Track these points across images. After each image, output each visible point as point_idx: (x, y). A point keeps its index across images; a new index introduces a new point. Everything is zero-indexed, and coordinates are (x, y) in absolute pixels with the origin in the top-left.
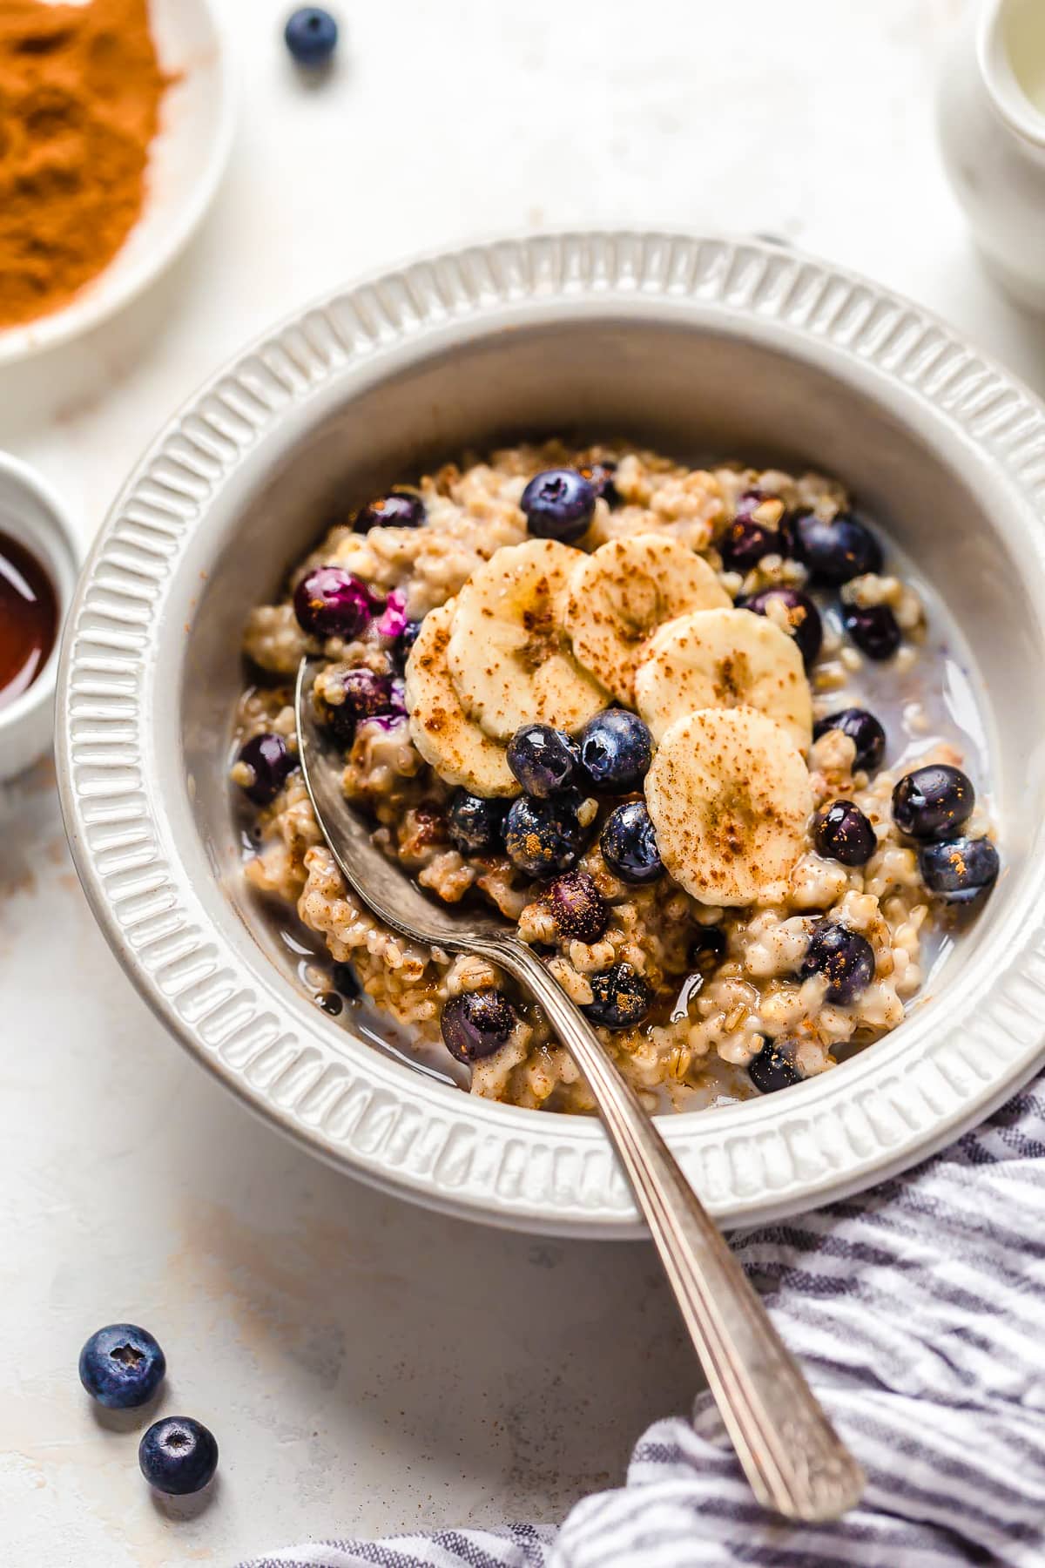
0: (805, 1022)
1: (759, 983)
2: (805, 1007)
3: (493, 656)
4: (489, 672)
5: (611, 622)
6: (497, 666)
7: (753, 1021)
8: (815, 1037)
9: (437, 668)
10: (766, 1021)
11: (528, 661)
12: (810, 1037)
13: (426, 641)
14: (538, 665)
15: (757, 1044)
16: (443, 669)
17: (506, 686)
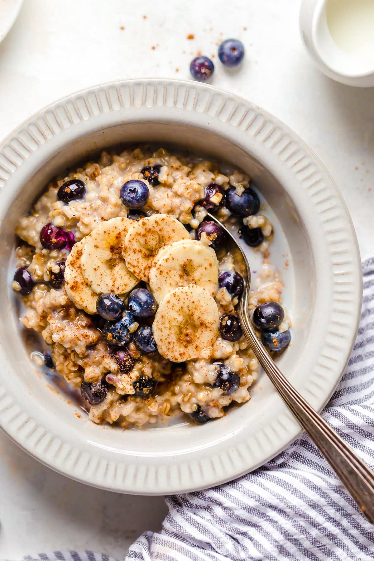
0: (213, 402)
1: (198, 386)
2: (213, 398)
3: (98, 263)
4: (95, 269)
5: (140, 251)
6: (98, 267)
7: (194, 400)
8: (216, 406)
9: (76, 265)
10: (199, 400)
11: (111, 264)
12: (215, 406)
13: (73, 255)
14: (115, 266)
15: (195, 408)
16: (78, 266)
17: (101, 275)
